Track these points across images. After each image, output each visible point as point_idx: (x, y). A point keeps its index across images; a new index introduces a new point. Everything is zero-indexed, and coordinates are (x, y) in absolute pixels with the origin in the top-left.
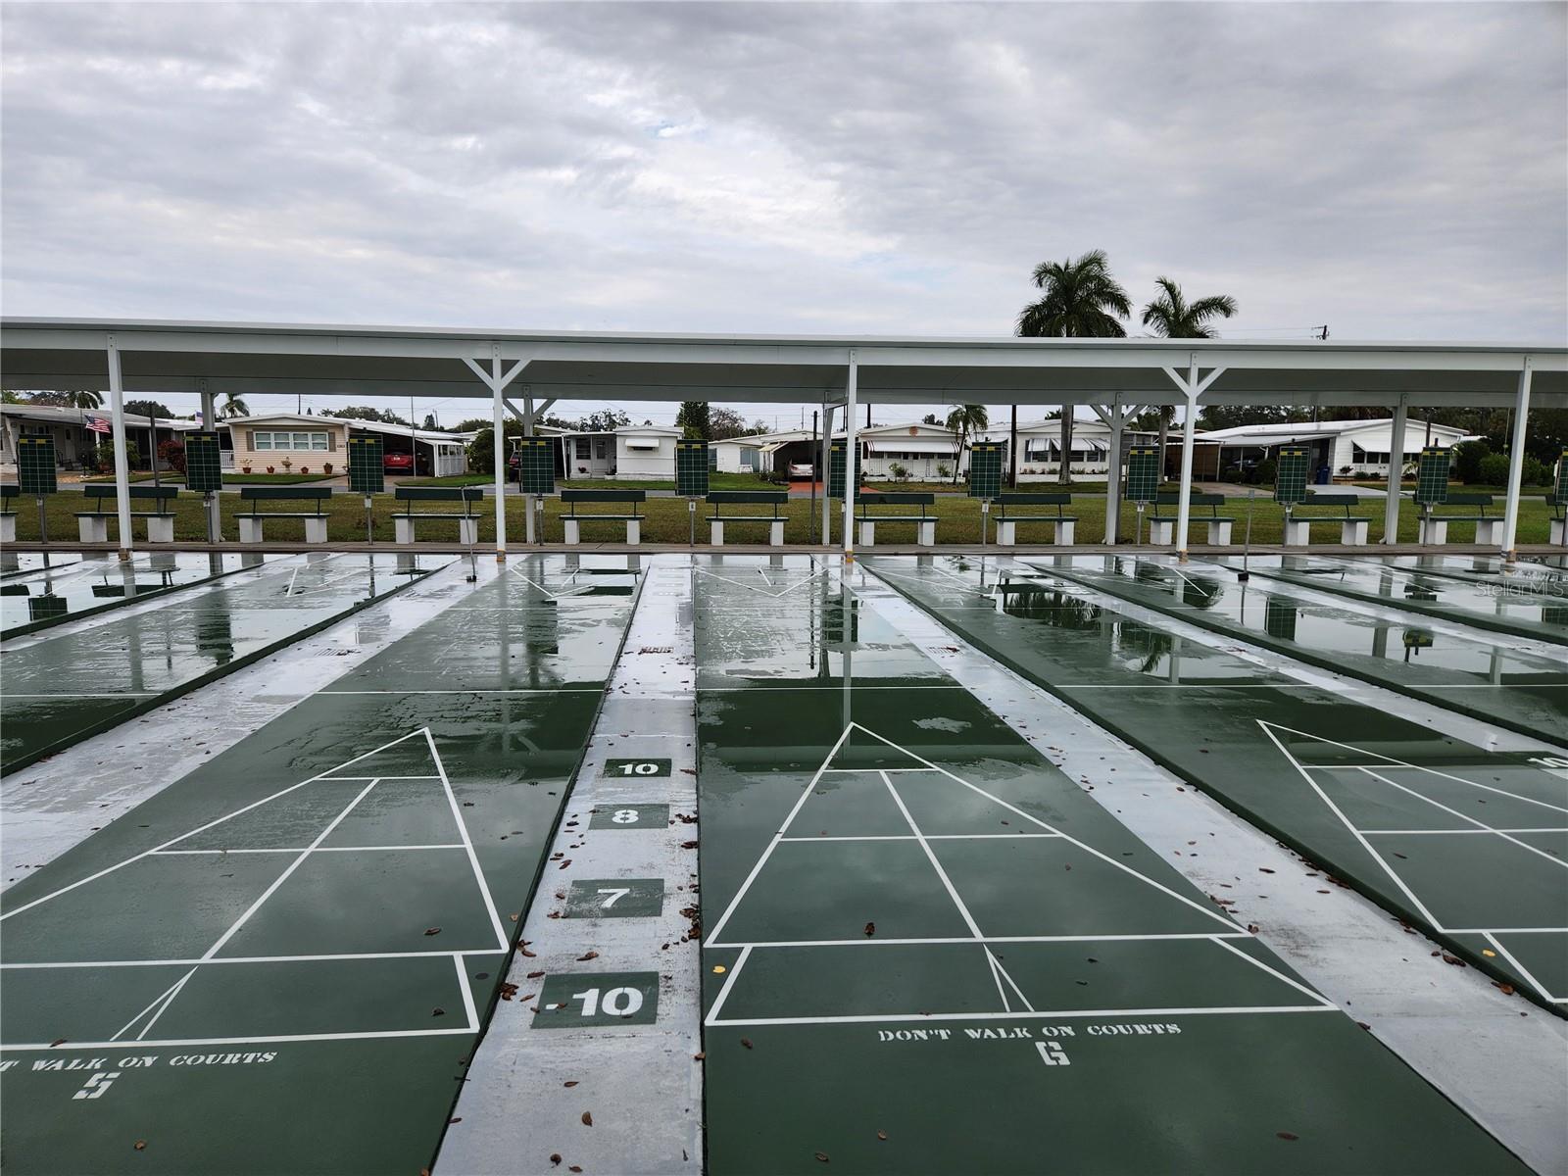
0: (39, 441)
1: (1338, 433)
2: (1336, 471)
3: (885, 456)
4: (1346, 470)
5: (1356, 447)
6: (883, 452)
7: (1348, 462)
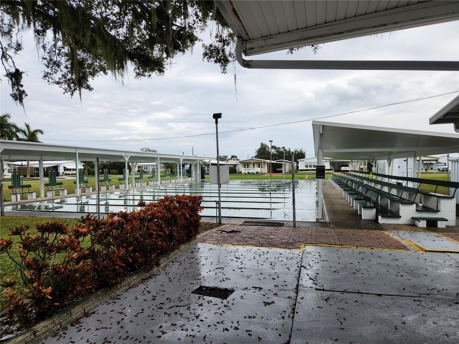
1: (61, 164)
2: (61, 173)
4: (63, 173)
5: (64, 167)
7: (63, 171)
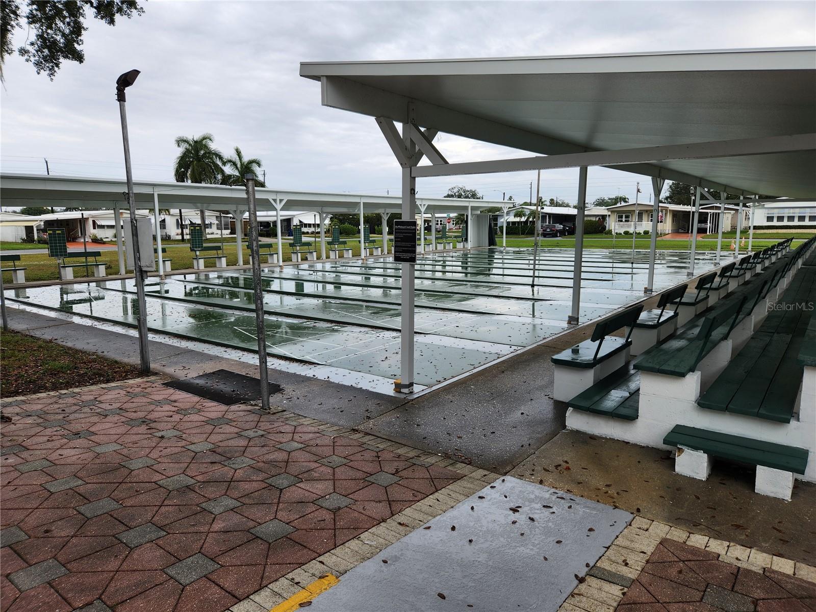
0: (57, 232)
1: (290, 216)
3: (106, 228)
5: (300, 221)
6: (104, 226)
